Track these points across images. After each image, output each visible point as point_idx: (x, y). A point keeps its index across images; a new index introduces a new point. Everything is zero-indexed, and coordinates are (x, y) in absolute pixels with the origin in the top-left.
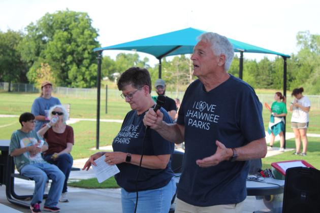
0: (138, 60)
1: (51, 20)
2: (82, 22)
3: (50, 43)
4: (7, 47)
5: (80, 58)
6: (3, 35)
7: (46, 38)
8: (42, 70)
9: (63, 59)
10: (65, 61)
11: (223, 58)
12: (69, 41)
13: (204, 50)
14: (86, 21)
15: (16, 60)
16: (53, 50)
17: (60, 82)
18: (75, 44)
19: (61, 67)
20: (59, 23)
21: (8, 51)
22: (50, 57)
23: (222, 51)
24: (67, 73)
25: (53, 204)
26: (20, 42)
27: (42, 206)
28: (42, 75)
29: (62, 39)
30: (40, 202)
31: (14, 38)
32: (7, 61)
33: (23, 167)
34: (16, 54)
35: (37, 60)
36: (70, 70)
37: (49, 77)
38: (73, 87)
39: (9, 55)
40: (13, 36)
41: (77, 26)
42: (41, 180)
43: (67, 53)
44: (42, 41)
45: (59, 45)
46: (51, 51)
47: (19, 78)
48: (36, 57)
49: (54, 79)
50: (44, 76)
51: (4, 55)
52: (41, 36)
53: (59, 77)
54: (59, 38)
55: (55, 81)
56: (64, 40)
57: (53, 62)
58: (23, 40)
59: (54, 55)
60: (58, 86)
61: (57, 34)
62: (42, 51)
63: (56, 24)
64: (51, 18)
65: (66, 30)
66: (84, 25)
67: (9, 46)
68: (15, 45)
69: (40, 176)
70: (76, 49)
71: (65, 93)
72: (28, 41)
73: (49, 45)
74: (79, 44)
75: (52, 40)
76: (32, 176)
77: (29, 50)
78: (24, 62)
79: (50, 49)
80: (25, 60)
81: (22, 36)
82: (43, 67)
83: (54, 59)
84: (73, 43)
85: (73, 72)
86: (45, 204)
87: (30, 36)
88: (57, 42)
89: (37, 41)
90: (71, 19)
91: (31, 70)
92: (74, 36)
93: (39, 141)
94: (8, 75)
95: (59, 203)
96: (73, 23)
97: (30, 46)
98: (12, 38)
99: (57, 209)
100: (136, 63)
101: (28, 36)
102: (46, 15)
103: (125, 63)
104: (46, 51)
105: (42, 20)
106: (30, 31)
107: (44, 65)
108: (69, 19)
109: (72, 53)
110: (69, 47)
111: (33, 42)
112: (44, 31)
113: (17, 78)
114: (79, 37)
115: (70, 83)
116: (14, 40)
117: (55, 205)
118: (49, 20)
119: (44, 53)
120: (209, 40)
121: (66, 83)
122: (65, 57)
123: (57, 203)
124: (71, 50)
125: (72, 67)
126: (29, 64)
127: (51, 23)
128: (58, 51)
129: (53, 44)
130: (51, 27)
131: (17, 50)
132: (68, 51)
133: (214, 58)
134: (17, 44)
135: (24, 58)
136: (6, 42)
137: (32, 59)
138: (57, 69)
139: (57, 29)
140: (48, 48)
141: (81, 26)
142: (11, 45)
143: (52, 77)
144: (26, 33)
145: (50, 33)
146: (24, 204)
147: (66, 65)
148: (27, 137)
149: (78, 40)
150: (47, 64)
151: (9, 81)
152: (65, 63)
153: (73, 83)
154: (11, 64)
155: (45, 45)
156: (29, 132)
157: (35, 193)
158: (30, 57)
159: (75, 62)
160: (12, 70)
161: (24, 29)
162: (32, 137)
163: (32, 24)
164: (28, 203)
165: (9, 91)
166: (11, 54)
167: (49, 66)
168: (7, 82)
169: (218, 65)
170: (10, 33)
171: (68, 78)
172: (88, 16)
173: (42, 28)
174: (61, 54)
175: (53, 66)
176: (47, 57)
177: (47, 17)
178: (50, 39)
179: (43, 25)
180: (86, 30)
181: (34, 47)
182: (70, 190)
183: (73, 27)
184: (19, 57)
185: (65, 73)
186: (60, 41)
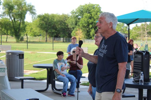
0: (124, 26)
1: (82, 8)
2: (96, 9)
3: (82, 19)
4: (62, 21)
5: (95, 26)
6: (60, 16)
7: (80, 17)
8: (78, 31)
9: (88, 26)
10: (89, 27)
11: (111, 24)
12: (90, 18)
13: (102, 21)
14: (98, 8)
15: (66, 27)
16: (83, 23)
17: (87, 37)
18: (93, 19)
19: (87, 30)
20: (86, 10)
21: (63, 23)
22: (82, 26)
23: (110, 21)
24: (90, 33)
25: (72, 93)
26: (68, 19)
27: (67, 94)
28: (78, 34)
29: (87, 17)
30: (66, 92)
31: (65, 17)
32: (62, 28)
33: (58, 76)
34: (66, 24)
35: (75, 27)
36: (91, 31)
37: (81, 35)
38: (93, 39)
39: (63, 25)
40: (65, 16)
41: (94, 11)
42: (66, 82)
43: (90, 23)
44: (78, 18)
45: (86, 20)
46: (82, 23)
47: (68, 36)
48: (75, 26)
49: (84, 36)
50: (79, 34)
51: (61, 25)
52: (77, 16)
53: (86, 35)
54: (86, 17)
55: (84, 37)
56: (88, 17)
57: (83, 28)
58: (70, 18)
59: (84, 25)
60: (85, 39)
61: (85, 15)
62: (78, 23)
63: (85, 10)
64: (82, 7)
65: (89, 13)
66: (97, 10)
67: (63, 21)
68: (66, 21)
69: (66, 80)
70: (93, 22)
71: (89, 42)
72: (71, 19)
73: (81, 20)
74: (95, 19)
75: (83, 18)
76: (62, 80)
77: (72, 22)
78: (70, 28)
79: (82, 22)
80: (70, 27)
81: (69, 16)
82: (78, 30)
83: (84, 27)
84: (92, 19)
85: (92, 32)
86: (68, 93)
87: (72, 16)
88: (85, 19)
89: (76, 19)
90: (91, 8)
91: (73, 32)
92: (93, 16)
93: (65, 64)
94: (63, 34)
95: (75, 92)
96: (92, 9)
97: (72, 21)
98: (64, 17)
99: (74, 95)
100: (123, 27)
101: (71, 16)
102: (80, 6)
103: (118, 28)
104: (80, 23)
105: (78, 9)
106: (72, 14)
107: (79, 29)
108: (90, 8)
109: (92, 23)
110: (91, 21)
111: (74, 19)
112: (79, 13)
113: (67, 36)
114: (95, 16)
115: (91, 38)
116: (65, 18)
117: (73, 93)
118: (81, 8)
119: (79, 24)
120: (104, 16)
121: (89, 38)
122: (88, 25)
123: (74, 92)
124: (91, 22)
125: (92, 30)
126: (72, 29)
127: (82, 10)
128: (85, 22)
129: (83, 19)
130: (82, 12)
131: (67, 23)
132: (90, 22)
133: (107, 24)
134: (66, 20)
135: (70, 26)
136: (62, 19)
137: (74, 27)
138: (85, 31)
139: (85, 12)
140: (81, 21)
141: (96, 11)
142: (64, 21)
143: (82, 35)
144: (71, 15)
145: (81, 14)
146: (59, 93)
147: (89, 29)
148: (60, 62)
149: (95, 17)
150: (80, 29)
151: (63, 37)
152: (89, 28)
153: (92, 38)
154: (64, 29)
155: (79, 20)
156: (61, 60)
157: (63, 88)
158: (73, 26)
159: (93, 27)
160: (65, 32)
161: (70, 13)
162: (62, 62)
163: (73, 10)
164: (61, 92)
165: (63, 42)
166: (64, 25)
167: (81, 30)
168: (62, 37)
169: (109, 28)
170: (63, 15)
171: (90, 35)
172: (99, 6)
173: (78, 12)
174: (87, 24)
175: (83, 30)
176: (80, 26)
177: (80, 7)
178: (82, 17)
179: (78, 11)
180: (98, 12)
181: (74, 21)
182: (81, 87)
183: (92, 11)
184: (67, 26)
185: (89, 33)
186: (86, 18)
